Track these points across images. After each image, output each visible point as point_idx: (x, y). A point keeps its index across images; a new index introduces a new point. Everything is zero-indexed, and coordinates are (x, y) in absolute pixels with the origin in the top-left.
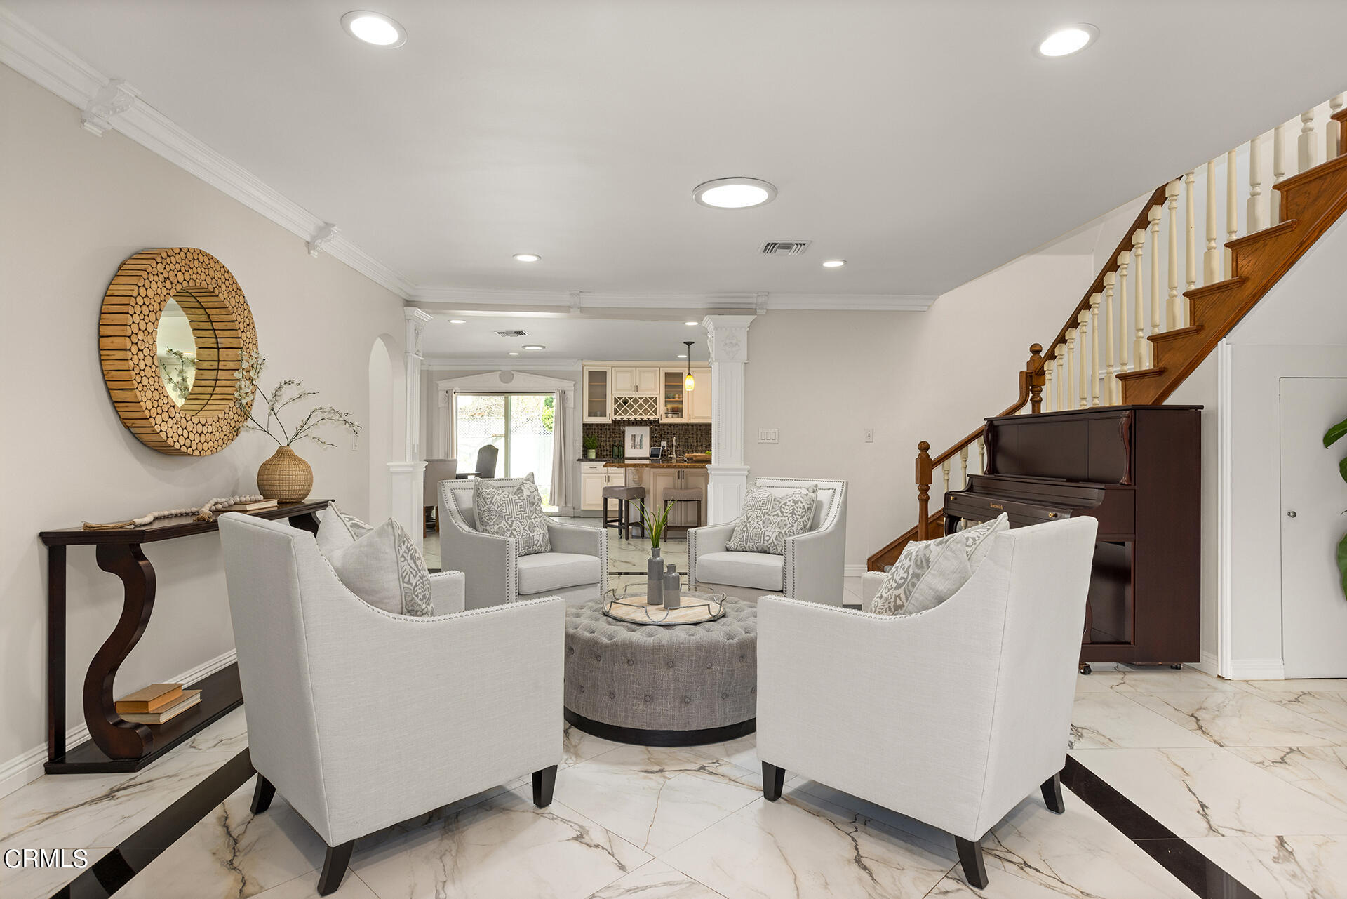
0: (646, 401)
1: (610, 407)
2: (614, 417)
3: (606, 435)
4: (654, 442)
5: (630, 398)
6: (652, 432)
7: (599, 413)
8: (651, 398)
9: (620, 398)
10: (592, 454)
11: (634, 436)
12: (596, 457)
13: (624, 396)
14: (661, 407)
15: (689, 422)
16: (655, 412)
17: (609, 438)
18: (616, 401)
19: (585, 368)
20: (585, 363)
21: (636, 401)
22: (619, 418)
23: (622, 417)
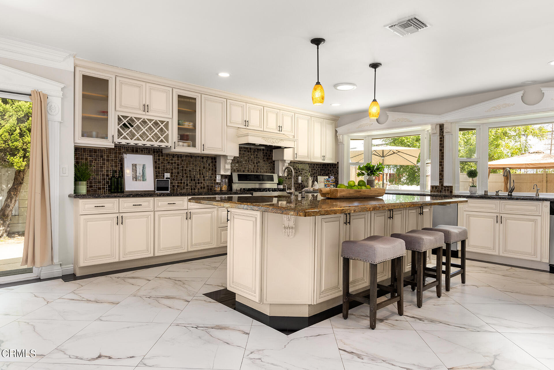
0: (156, 124)
1: (113, 127)
2: (117, 140)
3: (97, 164)
4: (158, 174)
5: (138, 119)
6: (155, 162)
7: (94, 133)
8: (162, 122)
9: (125, 117)
10: (83, 188)
11: (134, 166)
12: (88, 191)
13: (130, 115)
14: (173, 133)
15: (203, 152)
16: (167, 138)
17: (102, 167)
18: (119, 119)
19: (78, 69)
20: (78, 62)
21: (144, 122)
22: (124, 142)
23: (127, 141)
